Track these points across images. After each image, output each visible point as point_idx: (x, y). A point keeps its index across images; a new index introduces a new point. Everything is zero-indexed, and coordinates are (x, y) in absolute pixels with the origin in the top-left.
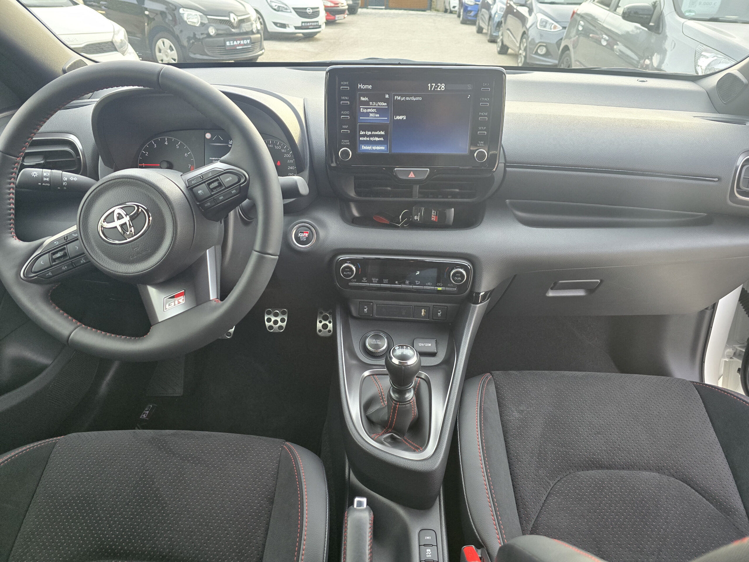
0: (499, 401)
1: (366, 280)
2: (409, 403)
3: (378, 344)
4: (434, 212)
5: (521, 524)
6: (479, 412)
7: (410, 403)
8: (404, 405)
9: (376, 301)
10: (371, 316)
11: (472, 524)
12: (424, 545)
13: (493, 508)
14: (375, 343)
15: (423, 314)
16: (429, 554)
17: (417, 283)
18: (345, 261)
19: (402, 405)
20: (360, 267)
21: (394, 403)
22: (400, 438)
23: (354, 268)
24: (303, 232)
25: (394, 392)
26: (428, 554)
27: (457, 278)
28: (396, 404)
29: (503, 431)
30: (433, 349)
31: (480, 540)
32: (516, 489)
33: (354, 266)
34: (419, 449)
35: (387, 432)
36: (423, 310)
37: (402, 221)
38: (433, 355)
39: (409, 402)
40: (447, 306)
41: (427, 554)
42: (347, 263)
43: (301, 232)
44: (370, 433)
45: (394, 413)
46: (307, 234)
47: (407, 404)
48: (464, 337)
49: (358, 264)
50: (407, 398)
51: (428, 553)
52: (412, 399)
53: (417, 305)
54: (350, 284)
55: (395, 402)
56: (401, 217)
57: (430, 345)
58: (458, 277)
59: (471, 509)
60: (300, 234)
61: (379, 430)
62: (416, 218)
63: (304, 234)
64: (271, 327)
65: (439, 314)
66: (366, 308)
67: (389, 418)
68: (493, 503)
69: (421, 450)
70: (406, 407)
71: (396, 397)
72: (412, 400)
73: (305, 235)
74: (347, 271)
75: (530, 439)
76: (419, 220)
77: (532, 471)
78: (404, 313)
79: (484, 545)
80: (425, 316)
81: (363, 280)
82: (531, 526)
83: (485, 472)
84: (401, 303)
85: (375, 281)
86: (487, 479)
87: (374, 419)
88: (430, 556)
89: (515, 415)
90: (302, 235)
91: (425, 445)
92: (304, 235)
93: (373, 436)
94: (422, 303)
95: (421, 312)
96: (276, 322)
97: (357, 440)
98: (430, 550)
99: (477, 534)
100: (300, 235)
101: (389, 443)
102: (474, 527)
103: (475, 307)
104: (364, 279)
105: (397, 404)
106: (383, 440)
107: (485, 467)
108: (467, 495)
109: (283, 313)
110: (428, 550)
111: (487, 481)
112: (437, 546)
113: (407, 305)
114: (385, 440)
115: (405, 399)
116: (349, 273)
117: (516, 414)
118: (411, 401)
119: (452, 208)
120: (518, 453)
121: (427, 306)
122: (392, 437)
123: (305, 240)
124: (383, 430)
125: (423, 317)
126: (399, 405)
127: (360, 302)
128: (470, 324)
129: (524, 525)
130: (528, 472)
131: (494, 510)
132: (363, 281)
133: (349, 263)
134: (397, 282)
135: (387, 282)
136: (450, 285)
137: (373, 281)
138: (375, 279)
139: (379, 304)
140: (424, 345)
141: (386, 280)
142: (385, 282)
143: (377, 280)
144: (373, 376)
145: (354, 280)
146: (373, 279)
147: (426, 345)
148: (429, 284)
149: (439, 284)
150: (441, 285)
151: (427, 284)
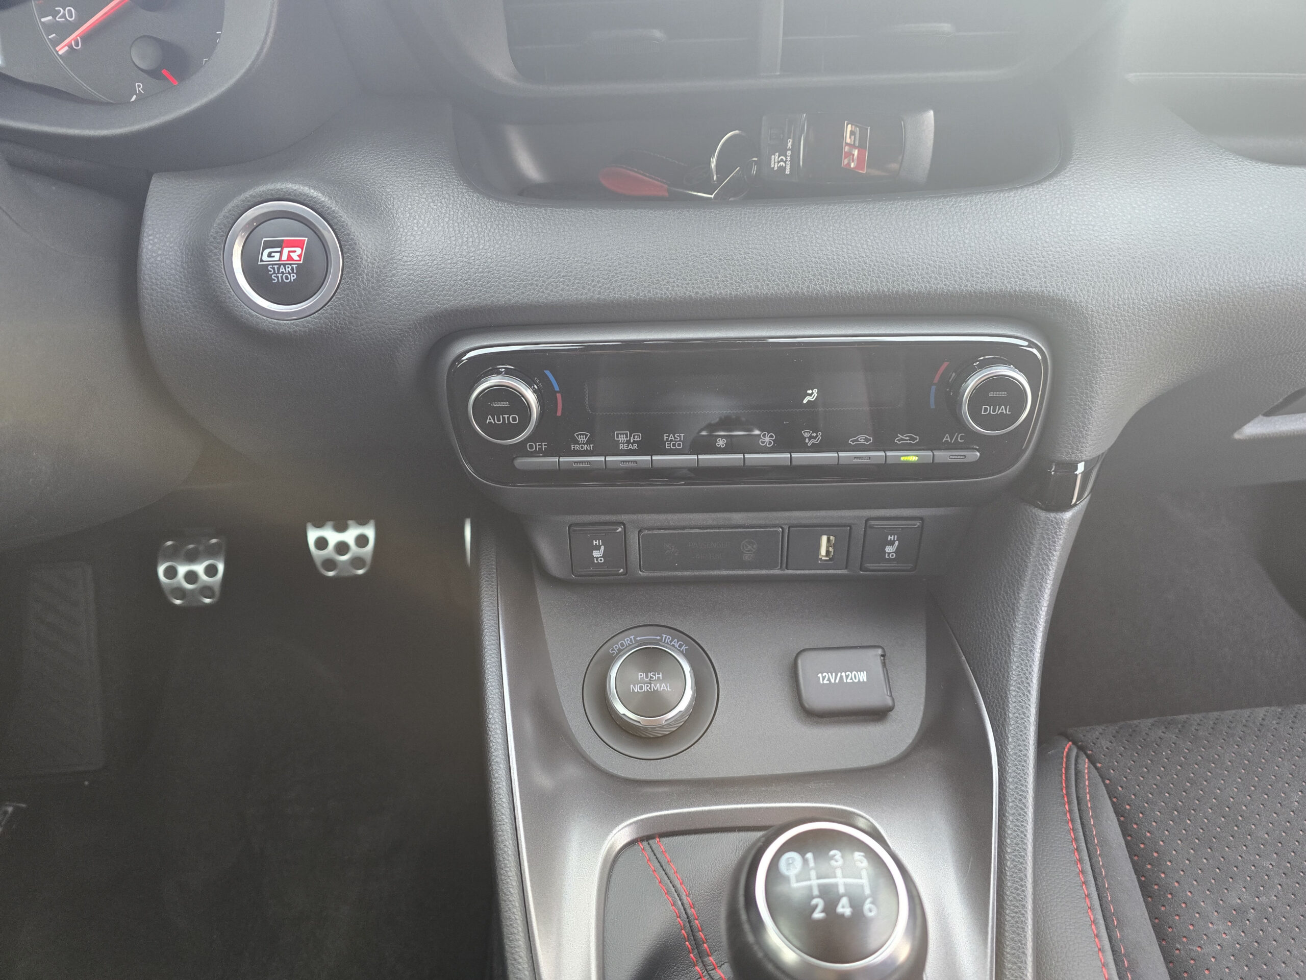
1: (588, 443)
3: (656, 692)
4: (852, 133)
9: (634, 517)
10: (621, 575)
14: (645, 688)
15: (823, 552)
17: (810, 438)
18: (488, 364)
20: (557, 388)
23: (531, 396)
24: (281, 245)
27: (990, 410)
30: (876, 698)
33: (530, 384)
36: (825, 537)
37: (720, 180)
38: (878, 715)
40: (921, 519)
42: (499, 373)
43: (268, 245)
46: (299, 250)
49: (547, 372)
53: (804, 522)
54: (522, 462)
56: (717, 166)
57: (862, 677)
58: (995, 402)
60: (267, 251)
62: (776, 161)
63: (286, 251)
64: (329, 563)
65: (889, 549)
66: (597, 548)
73: (290, 258)
74: (503, 411)
76: (788, 172)
78: (747, 557)
80: (832, 560)
81: (577, 442)
84: (738, 518)
85: (628, 442)
89: (1217, 931)
90: (277, 256)
92: (285, 257)
94: (823, 513)
95: (818, 546)
100: (265, 258)
103: (1057, 521)
104: (583, 439)
113: (762, 522)
116: (512, 419)
119: (924, 108)
121: (844, 521)
123: (293, 277)
125: (825, 565)
127: (571, 526)
132: (577, 447)
133: (508, 373)
134: (721, 444)
135: (679, 445)
136: (951, 440)
137: (621, 443)
138: (627, 437)
139: (649, 529)
140: (841, 677)
141: (675, 438)
142: (670, 444)
143: (637, 439)
144: (651, 842)
145: (538, 447)
146: (620, 439)
147: (847, 677)
148: (861, 439)
149: (907, 438)
150: (914, 439)
151: (853, 441)
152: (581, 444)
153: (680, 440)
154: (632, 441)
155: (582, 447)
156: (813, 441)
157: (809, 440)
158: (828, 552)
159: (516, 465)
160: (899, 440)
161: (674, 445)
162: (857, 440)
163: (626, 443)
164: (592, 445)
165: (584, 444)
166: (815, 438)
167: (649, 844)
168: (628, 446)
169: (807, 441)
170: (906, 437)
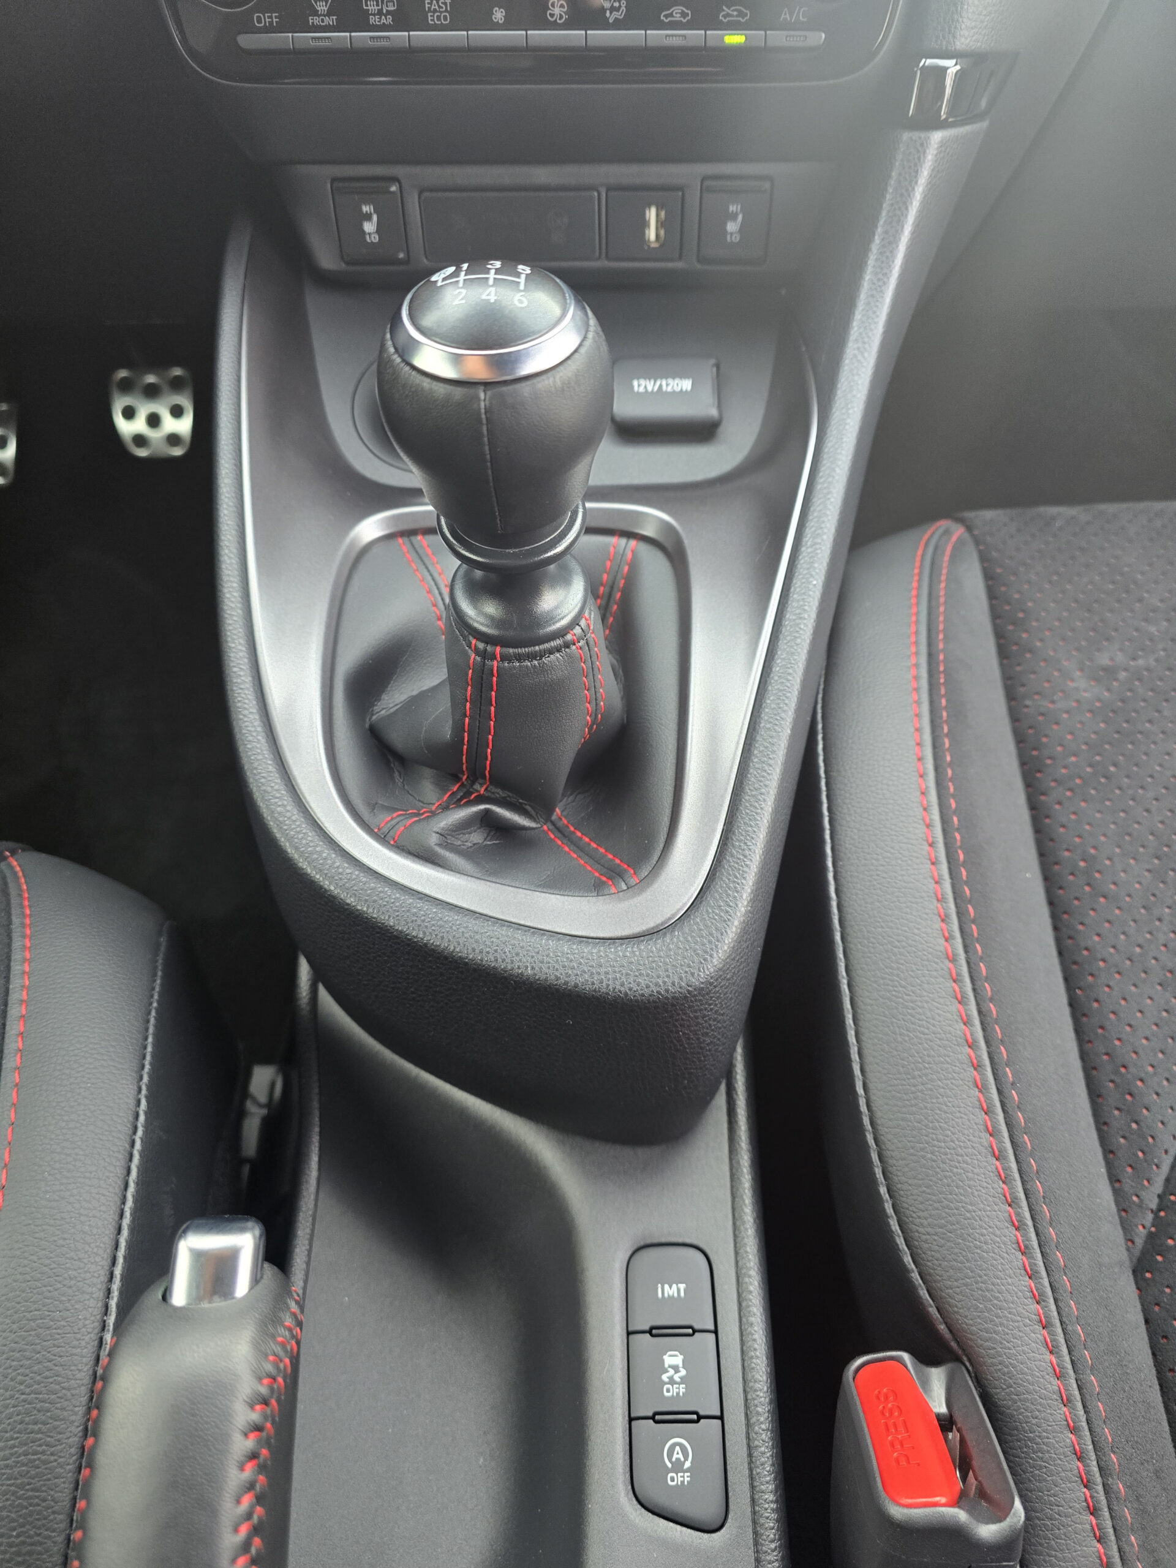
0: (1000, 635)
1: (329, 14)
2: (558, 649)
5: (1114, 1179)
6: (924, 683)
7: (567, 645)
8: (532, 656)
9: (411, 170)
11: (900, 1242)
12: (650, 1332)
13: (1014, 1165)
15: (651, 234)
16: (677, 1378)
17: (612, 10)
19: (520, 658)
21: (477, 652)
22: (533, 825)
25: (476, 590)
26: (672, 1381)
28: (484, 655)
29: (1023, 763)
30: (705, 408)
31: (942, 1327)
32: (1084, 1019)
34: (620, 875)
35: (459, 802)
36: (652, 214)
38: (702, 430)
39: (558, 642)
40: (772, 180)
41: (665, 1377)
44: (373, 807)
45: (481, 700)
47: (551, 652)
48: (858, 316)
50: (550, 618)
51: (671, 1372)
52: (575, 622)
53: (622, 181)
54: (247, 41)
55: (481, 646)
57: (686, 385)
59: (893, 1169)
61: (429, 791)
64: (140, 440)
65: (730, 226)
66: (368, 217)
67: (458, 729)
68: (1011, 1137)
69: (633, 881)
70: (543, 669)
71: (491, 618)
72: (577, 630)
75: (1151, 794)
77: (1162, 938)
78: (556, 237)
79: (964, 1350)
80: (664, 248)
81: (316, 14)
82: (1158, 1187)
83: (967, 980)
85: (380, 12)
86: (980, 1012)
87: (397, 738)
88: (682, 1389)
89: (1077, 688)
91: (656, 858)
93: (383, 819)
94: (648, 168)
95: (645, 224)
96: (154, 421)
97: (297, 848)
98: (678, 1360)
99: (924, 1293)
101: (467, 854)
102: (908, 1259)
103: (923, 145)
104: (322, 7)
105: (493, 657)
106: (433, 840)
107: (966, 952)
108: (873, 1098)
109: (176, 385)
110: (674, 1359)
111: (977, 1022)
112: (716, 1332)
113: (573, 181)
114: (451, 840)
115: (537, 621)
117: (1082, 687)
118: (569, 637)
120: (1094, 857)
121: (674, 183)
122: (488, 821)
124: (444, 790)
125: (654, 256)
126: (504, 658)
127: (334, 180)
128: (891, 243)
129: (1128, 1184)
130: (1141, 941)
131: (1017, 1176)
132: (316, 20)
134: (499, 15)
135: (445, 18)
136: (791, 17)
137: (372, 14)
138: (378, 5)
139: (431, 190)
140: (661, 386)
141: (440, 7)
142: (433, 16)
143: (391, 8)
144: (413, 538)
145: (267, 20)
146: (369, 8)
147: (667, 385)
148: (677, 11)
149: (735, 13)
150: (744, 15)
151: (666, 16)
152: (321, 15)
153: (446, 11)
154: (385, 11)
155: (323, 21)
156: (615, 15)
157: (611, 13)
158: (657, 236)
159: (239, 43)
160: (725, 16)
161: (439, 18)
162: (671, 15)
163: (377, 14)
164: (334, 18)
165: (324, 16)
166: (618, 9)
167: (410, 540)
168: (380, 18)
169: (608, 14)
170: (733, 11)
